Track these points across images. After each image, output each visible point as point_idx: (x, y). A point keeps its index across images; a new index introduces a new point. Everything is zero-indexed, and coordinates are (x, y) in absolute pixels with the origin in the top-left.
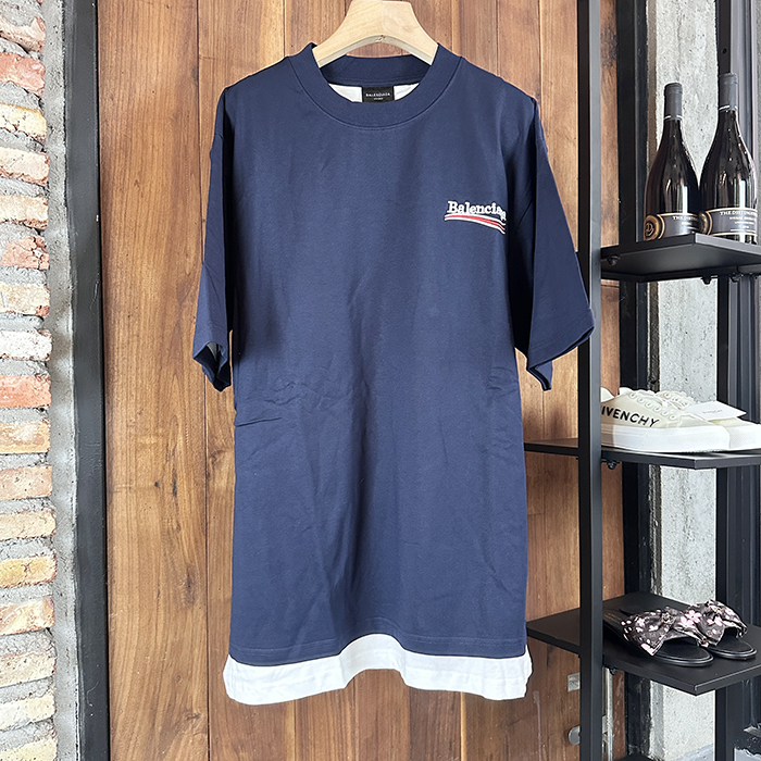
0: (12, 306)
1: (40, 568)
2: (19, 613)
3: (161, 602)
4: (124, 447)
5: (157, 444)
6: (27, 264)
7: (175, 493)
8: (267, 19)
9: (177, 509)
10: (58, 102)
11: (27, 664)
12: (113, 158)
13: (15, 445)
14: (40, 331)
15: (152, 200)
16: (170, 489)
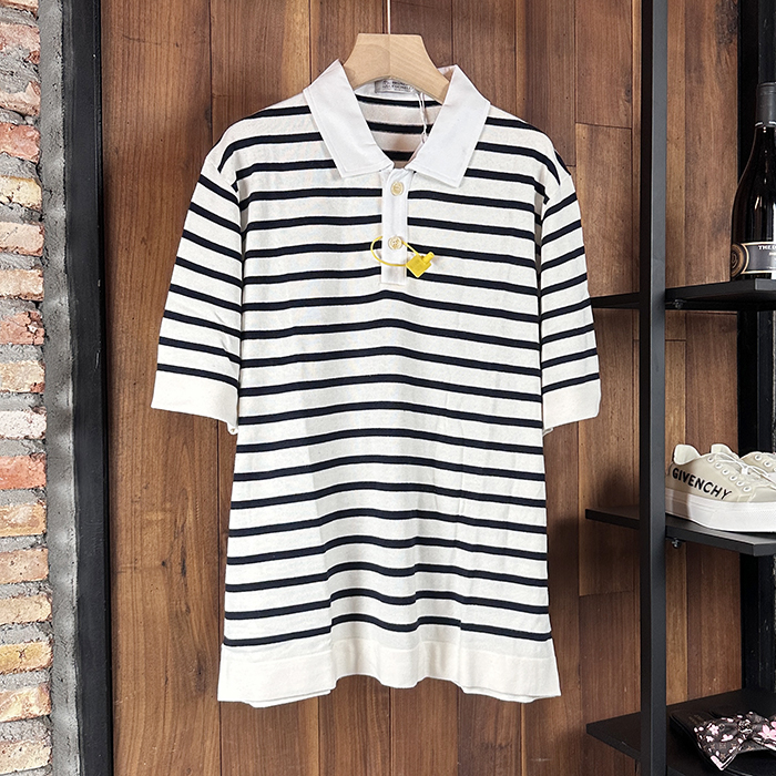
0: (5, 385)
1: (35, 654)
2: (14, 700)
3: (169, 690)
4: (129, 524)
5: (163, 520)
6: (22, 340)
7: (184, 572)
8: (291, 44)
9: (186, 589)
10: (57, 164)
11: (23, 752)
12: (118, 216)
13: (9, 528)
14: (36, 409)
15: (161, 257)
16: (179, 569)
